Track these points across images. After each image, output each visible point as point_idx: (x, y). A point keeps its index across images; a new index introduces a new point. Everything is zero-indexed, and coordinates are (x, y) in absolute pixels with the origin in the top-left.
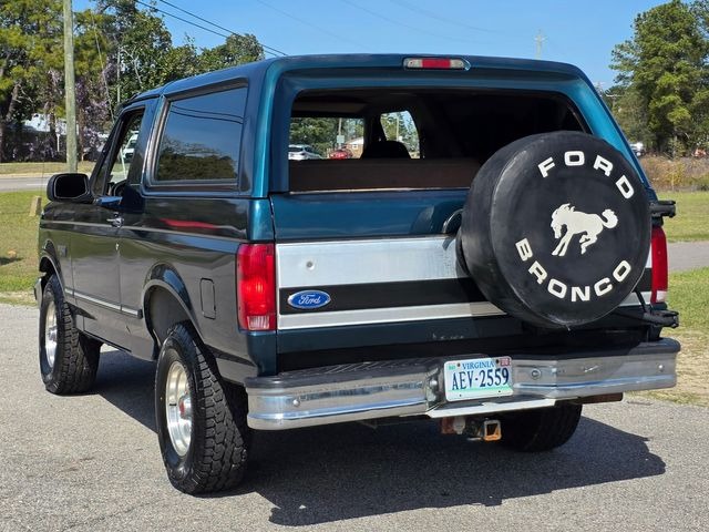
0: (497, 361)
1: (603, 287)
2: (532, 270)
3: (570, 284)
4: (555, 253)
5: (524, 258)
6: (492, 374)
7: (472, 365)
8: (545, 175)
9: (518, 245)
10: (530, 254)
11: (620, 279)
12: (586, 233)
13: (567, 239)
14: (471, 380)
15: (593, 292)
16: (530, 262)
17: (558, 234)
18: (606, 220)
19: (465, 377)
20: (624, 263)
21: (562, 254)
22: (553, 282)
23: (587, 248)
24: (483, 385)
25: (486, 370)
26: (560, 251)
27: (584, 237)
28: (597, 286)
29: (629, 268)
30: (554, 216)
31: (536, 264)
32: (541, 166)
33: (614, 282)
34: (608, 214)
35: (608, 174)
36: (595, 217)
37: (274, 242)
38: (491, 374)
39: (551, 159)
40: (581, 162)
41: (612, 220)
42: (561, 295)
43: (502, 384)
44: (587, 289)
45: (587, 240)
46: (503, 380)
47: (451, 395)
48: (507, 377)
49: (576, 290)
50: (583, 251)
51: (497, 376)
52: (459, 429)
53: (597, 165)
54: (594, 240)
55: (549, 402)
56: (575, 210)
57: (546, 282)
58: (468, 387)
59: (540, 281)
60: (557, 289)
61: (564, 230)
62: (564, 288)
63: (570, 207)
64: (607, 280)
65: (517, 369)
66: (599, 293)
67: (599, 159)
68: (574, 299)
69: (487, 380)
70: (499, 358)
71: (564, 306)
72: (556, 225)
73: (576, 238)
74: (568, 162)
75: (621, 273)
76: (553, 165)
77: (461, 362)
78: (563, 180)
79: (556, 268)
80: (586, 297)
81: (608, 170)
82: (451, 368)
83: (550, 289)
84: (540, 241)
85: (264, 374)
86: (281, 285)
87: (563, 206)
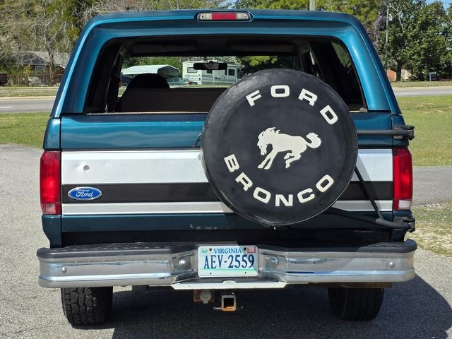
0: (245, 249)
1: (305, 196)
2: (239, 179)
3: (274, 192)
4: (261, 166)
5: (232, 170)
6: (240, 259)
7: (222, 251)
8: (252, 104)
9: (226, 159)
10: (237, 167)
11: (323, 190)
12: (290, 152)
13: (272, 156)
14: (220, 262)
15: (296, 199)
16: (237, 173)
17: (263, 152)
18: (310, 141)
19: (216, 259)
20: (327, 177)
21: (268, 167)
22: (258, 190)
23: (291, 164)
24: (230, 267)
25: (234, 255)
26: (265, 165)
27: (288, 155)
28: (300, 195)
29: (331, 181)
30: (260, 137)
31: (243, 175)
32: (249, 97)
33: (316, 192)
34: (312, 136)
35: (312, 103)
36: (299, 139)
37: (61, 150)
38: (238, 258)
39: (258, 92)
40: (287, 94)
41: (316, 141)
42: (266, 201)
43: (247, 268)
44: (291, 197)
45: (291, 157)
46: (249, 264)
47: (202, 273)
48: (252, 262)
49: (279, 197)
50: (288, 166)
51: (243, 260)
52: (206, 299)
53: (302, 96)
54: (298, 157)
55: (281, 285)
56: (280, 133)
57: (252, 190)
58: (218, 267)
59: (246, 189)
60: (262, 196)
61: (270, 148)
62: (269, 195)
63: (275, 130)
64: (310, 190)
65: (262, 257)
66: (302, 200)
68: (277, 204)
69: (235, 263)
70: (246, 246)
71: (269, 210)
72: (262, 144)
73: (281, 156)
74: (274, 94)
75: (324, 185)
76: (260, 96)
77: (213, 247)
78: (269, 108)
79: (261, 179)
80: (289, 204)
81: (313, 100)
82: (204, 252)
83: (255, 195)
84: (246, 157)
85: (53, 246)
86: (63, 182)
87: (269, 129)
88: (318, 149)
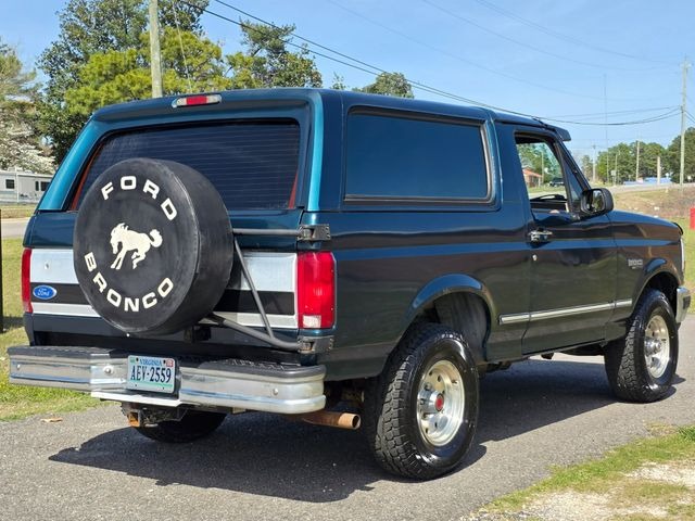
0: (165, 362)
1: (149, 301)
2: (96, 280)
3: (124, 294)
4: (113, 266)
5: (90, 269)
6: (159, 372)
7: (146, 362)
8: (106, 197)
9: (86, 257)
10: (94, 266)
11: (164, 295)
12: (137, 250)
13: (122, 255)
14: (144, 374)
15: (141, 304)
16: (95, 272)
17: (115, 250)
18: (152, 239)
19: (141, 370)
20: (167, 281)
21: (118, 268)
22: (111, 292)
23: (137, 264)
24: (152, 380)
25: (155, 367)
26: (116, 265)
27: (135, 254)
28: (145, 299)
29: (171, 286)
30: (112, 234)
31: (99, 275)
32: (103, 190)
33: (158, 297)
34: (155, 233)
35: (154, 197)
36: (144, 236)
39: (111, 184)
40: (133, 186)
41: (158, 239)
42: (117, 304)
43: (165, 382)
44: (137, 300)
45: (138, 257)
46: (166, 379)
48: (169, 376)
49: (128, 301)
50: (135, 266)
51: (162, 374)
53: (146, 189)
54: (143, 257)
56: (128, 229)
57: (106, 291)
58: (142, 379)
59: (101, 290)
60: (114, 298)
61: (120, 246)
62: (119, 297)
63: (125, 226)
64: (152, 295)
66: (147, 306)
67: (149, 183)
68: (126, 309)
69: (155, 377)
70: (166, 359)
71: (119, 314)
72: (114, 242)
73: (129, 254)
74: (124, 187)
75: (164, 289)
76: (112, 189)
77: (140, 357)
78: (119, 201)
79: (114, 280)
80: (136, 309)
81: (155, 194)
82: (132, 362)
83: (109, 297)
84: (102, 255)
85: (32, 345)
86: (32, 281)
87: (120, 225)
88: (160, 247)
